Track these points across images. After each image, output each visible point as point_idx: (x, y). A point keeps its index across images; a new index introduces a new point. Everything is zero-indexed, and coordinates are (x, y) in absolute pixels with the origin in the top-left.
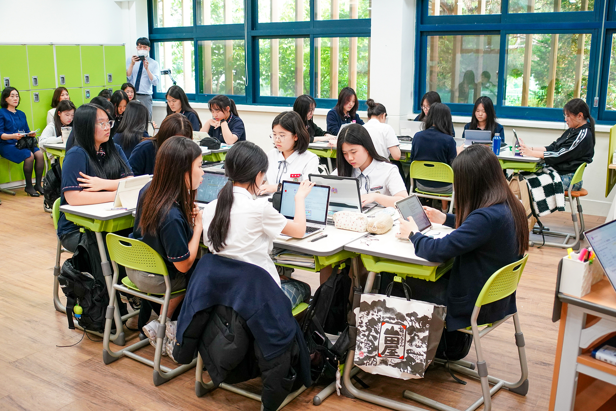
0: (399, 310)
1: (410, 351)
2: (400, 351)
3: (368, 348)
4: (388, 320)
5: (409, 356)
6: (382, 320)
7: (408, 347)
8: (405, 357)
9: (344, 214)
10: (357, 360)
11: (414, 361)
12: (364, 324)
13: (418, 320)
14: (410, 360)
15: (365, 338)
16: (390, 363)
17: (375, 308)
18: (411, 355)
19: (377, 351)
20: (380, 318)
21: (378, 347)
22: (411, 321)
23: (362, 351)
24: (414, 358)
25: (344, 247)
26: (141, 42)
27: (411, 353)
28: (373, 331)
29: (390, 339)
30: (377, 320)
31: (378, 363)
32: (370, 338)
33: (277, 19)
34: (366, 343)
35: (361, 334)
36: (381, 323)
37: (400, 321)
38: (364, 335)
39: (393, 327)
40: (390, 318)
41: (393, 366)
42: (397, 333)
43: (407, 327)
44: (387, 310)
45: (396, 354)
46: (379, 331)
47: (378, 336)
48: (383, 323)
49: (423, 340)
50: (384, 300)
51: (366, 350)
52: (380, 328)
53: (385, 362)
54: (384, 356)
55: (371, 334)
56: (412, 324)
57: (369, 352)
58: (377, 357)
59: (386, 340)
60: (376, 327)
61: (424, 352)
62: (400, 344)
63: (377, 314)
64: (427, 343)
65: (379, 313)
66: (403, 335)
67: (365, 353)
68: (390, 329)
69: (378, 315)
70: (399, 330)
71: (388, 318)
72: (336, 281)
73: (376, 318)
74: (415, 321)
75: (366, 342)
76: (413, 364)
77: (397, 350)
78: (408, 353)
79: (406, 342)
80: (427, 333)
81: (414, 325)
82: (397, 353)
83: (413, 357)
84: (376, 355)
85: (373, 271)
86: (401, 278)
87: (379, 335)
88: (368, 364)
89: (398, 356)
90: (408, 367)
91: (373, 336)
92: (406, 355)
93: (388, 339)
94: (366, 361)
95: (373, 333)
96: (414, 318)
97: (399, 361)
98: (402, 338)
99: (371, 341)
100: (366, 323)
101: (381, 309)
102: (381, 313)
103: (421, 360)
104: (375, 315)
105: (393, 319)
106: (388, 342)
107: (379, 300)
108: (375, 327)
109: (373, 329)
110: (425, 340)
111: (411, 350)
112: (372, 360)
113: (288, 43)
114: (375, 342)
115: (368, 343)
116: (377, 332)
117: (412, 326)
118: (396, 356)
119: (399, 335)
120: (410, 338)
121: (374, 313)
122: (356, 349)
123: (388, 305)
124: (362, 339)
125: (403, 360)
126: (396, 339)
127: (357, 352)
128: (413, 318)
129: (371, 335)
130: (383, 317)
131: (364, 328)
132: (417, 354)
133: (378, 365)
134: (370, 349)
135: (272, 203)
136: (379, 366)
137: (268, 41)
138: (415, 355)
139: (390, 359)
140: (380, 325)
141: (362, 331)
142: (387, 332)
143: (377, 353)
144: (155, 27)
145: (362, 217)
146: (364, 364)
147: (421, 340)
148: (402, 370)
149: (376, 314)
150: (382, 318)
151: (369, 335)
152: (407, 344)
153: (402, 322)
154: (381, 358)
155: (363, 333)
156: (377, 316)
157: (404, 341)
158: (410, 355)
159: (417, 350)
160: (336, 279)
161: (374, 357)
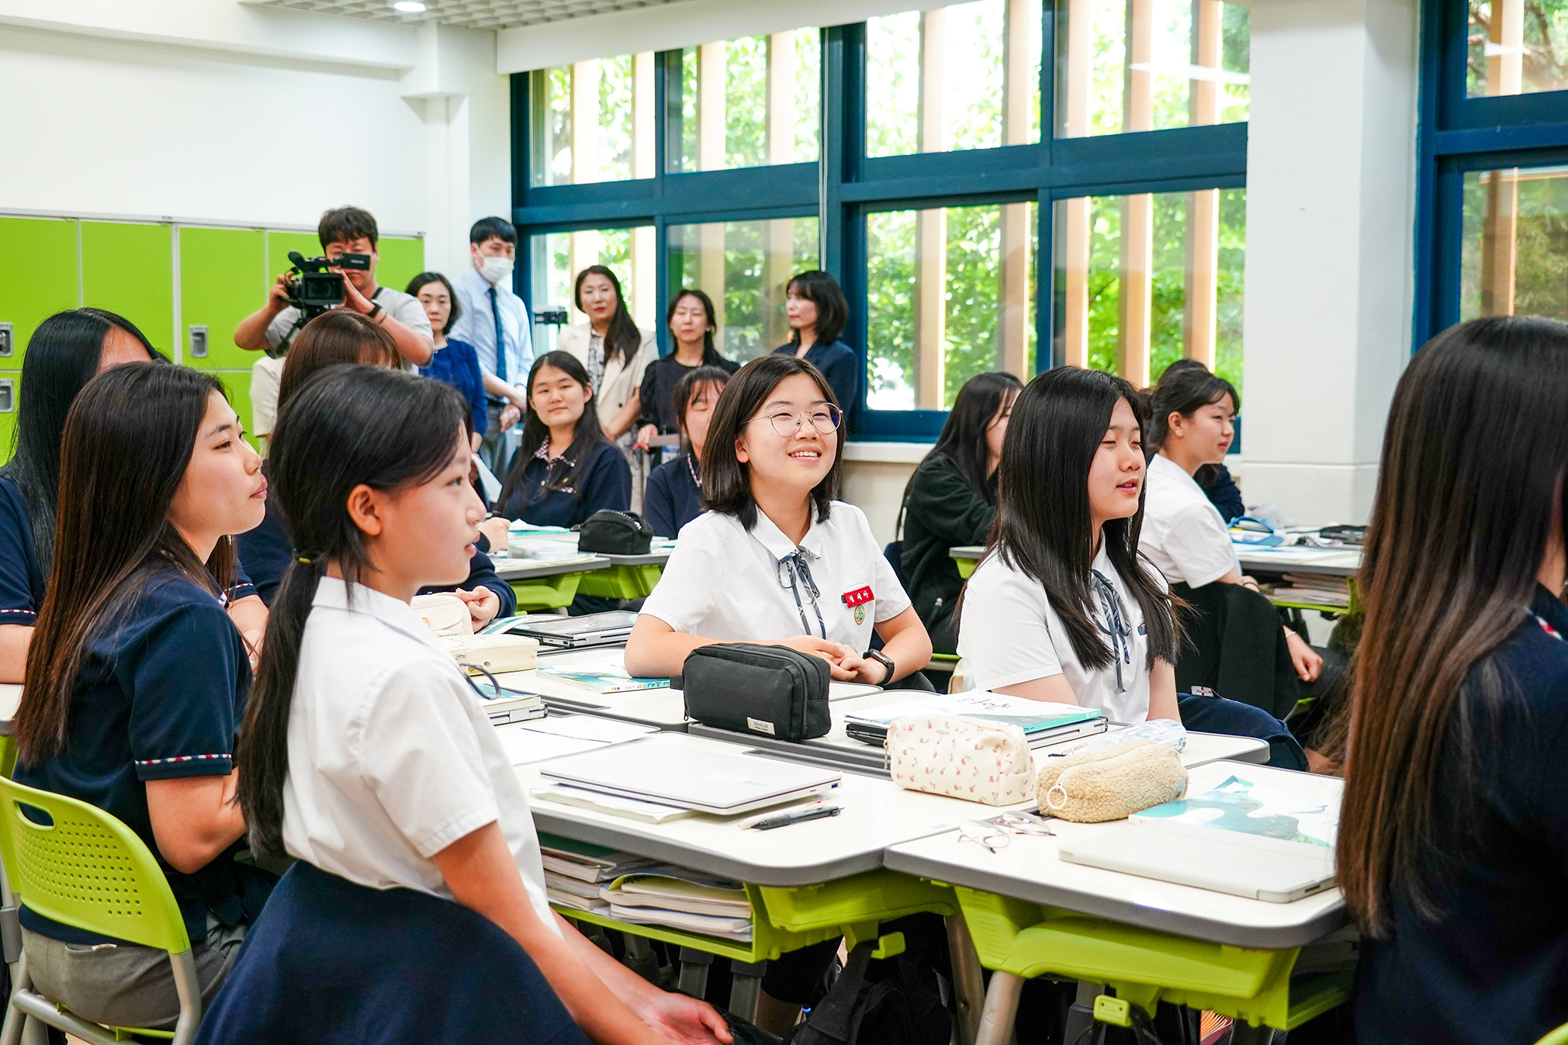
9: (930, 726)
25: (881, 854)
26: (483, 231)
33: (943, 142)
72: (862, 1011)
85: (1006, 966)
86: (1125, 1005)
135: (680, 694)
137: (907, 218)
144: (535, 182)
145: (1001, 736)
160: (859, 1002)
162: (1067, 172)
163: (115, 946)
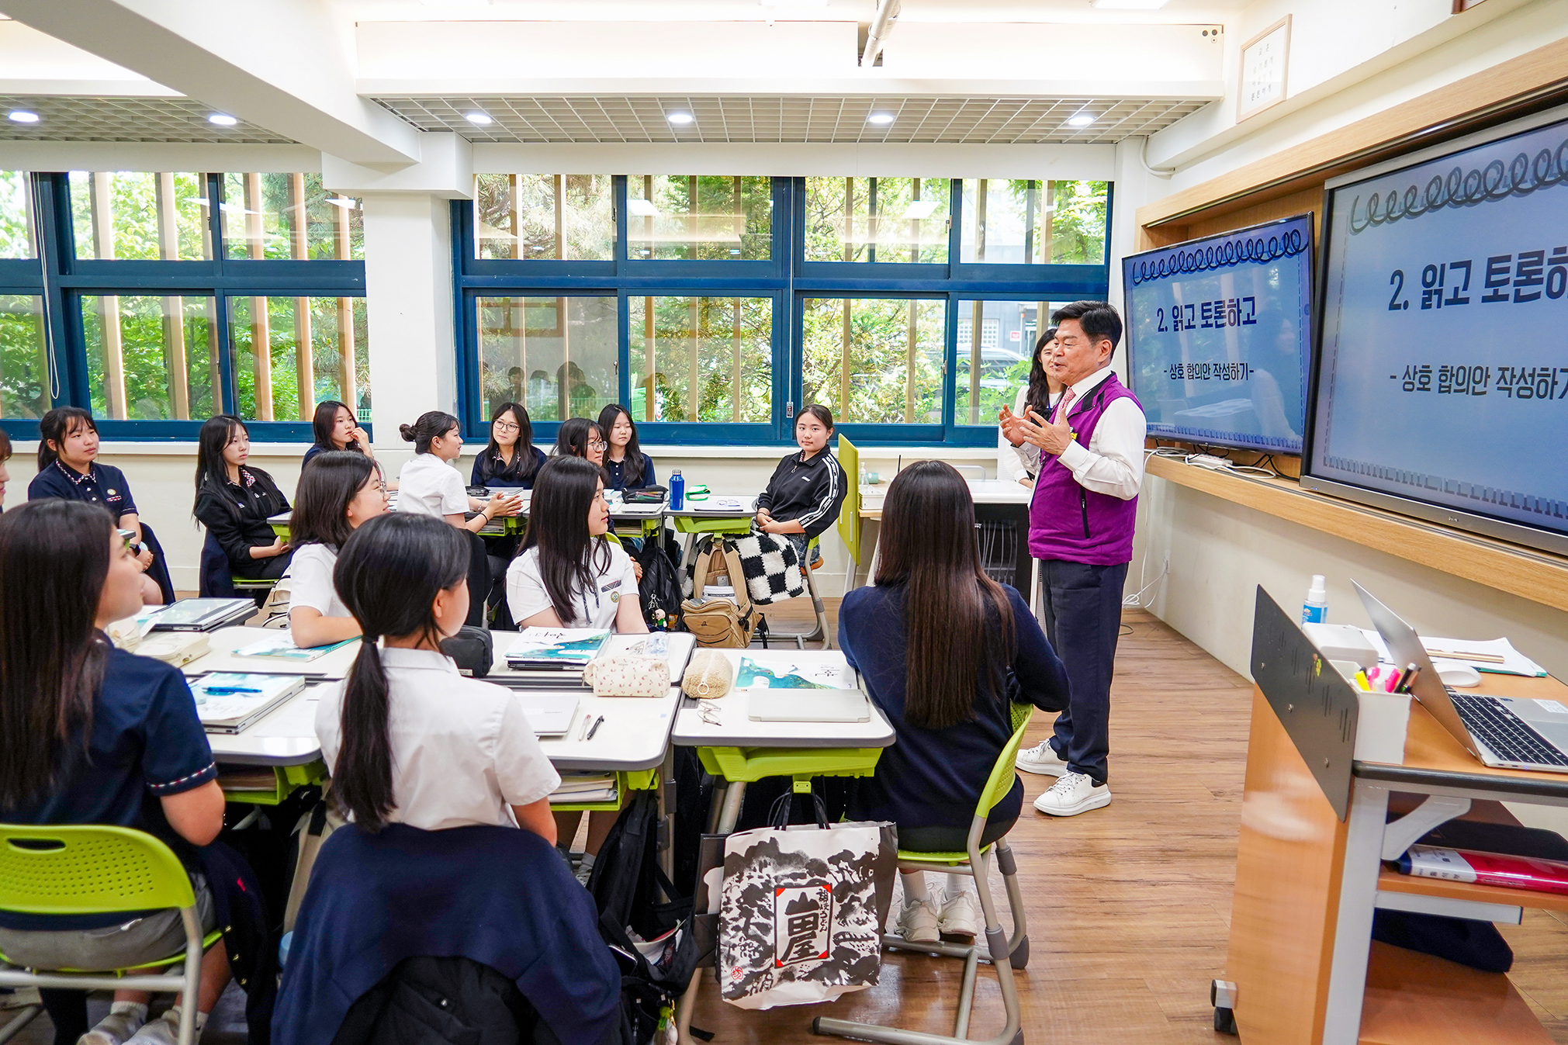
0: (811, 854)
1: (841, 937)
2: (820, 944)
3: (750, 956)
4: (790, 880)
5: (840, 949)
6: (774, 884)
7: (836, 928)
8: (831, 951)
9: (615, 663)
10: (730, 989)
11: (855, 954)
12: (734, 904)
13: (855, 865)
14: (843, 955)
15: (741, 934)
16: (798, 974)
17: (754, 861)
18: (846, 945)
19: (773, 957)
20: (768, 882)
21: (776, 946)
22: (841, 870)
23: (738, 965)
24: (856, 949)
27: (845, 940)
28: (756, 914)
29: (800, 921)
30: (761, 887)
31: (775, 981)
32: (750, 932)
34: (744, 946)
35: (730, 926)
36: (773, 893)
37: (819, 877)
38: (736, 929)
39: (803, 894)
40: (794, 876)
41: (806, 979)
42: (814, 905)
43: (834, 887)
44: (783, 859)
45: (811, 951)
46: (772, 910)
47: (771, 922)
48: (778, 890)
49: (867, 907)
50: (772, 839)
51: (746, 961)
52: (772, 903)
53: (788, 976)
54: (787, 962)
55: (751, 922)
56: (844, 877)
57: (755, 963)
58: (773, 970)
59: (791, 926)
60: (763, 903)
61: (875, 931)
62: (820, 927)
63: (760, 874)
64: (875, 911)
65: (764, 870)
66: (826, 905)
67: (744, 967)
68: (797, 900)
69: (764, 874)
70: (817, 898)
71: (787, 876)
72: (647, 818)
73: (758, 883)
74: (849, 869)
75: (743, 943)
76: (853, 962)
77: (814, 942)
78: (837, 942)
79: (833, 919)
80: (872, 889)
81: (848, 877)
82: (813, 947)
83: (852, 947)
84: (772, 965)
85: (738, 780)
86: (809, 783)
87: (773, 918)
88: (754, 990)
89: (816, 953)
90: (842, 973)
91: (757, 925)
92: (833, 947)
93: (795, 922)
94: (751, 986)
95: (758, 918)
96: (847, 864)
97: (818, 963)
98: (823, 912)
99: (755, 937)
100: (738, 901)
101: (768, 859)
102: (769, 871)
103: (872, 951)
104: (755, 878)
105: (803, 876)
106: (795, 930)
107: (760, 843)
108: (759, 903)
109: (755, 909)
110: (872, 904)
111: (843, 934)
112: (763, 979)
113: (135, 306)
114: (765, 938)
115: (748, 945)
116: (766, 913)
117: (845, 881)
118: (813, 954)
119: (817, 907)
120: (840, 909)
121: (753, 873)
122: (723, 963)
123: (784, 849)
124: (733, 937)
125: (828, 960)
126: (811, 919)
127: (726, 970)
128: (843, 864)
129: (753, 924)
130: (776, 878)
131: (736, 912)
132: (863, 939)
133: (777, 984)
134: (757, 955)
136: (777, 988)
138: (857, 943)
139: (797, 966)
140: (771, 896)
141: (731, 919)
142: (792, 907)
143: (772, 960)
146: (745, 993)
147: (865, 906)
148: (828, 982)
149: (758, 873)
150: (773, 880)
151: (747, 924)
152: (834, 923)
153: (823, 879)
154: (781, 970)
155: (735, 924)
156: (760, 877)
157: (827, 919)
158: (842, 944)
159: (861, 931)
160: (646, 814)
161: (767, 972)
162: (235, 280)
163: (140, 920)
